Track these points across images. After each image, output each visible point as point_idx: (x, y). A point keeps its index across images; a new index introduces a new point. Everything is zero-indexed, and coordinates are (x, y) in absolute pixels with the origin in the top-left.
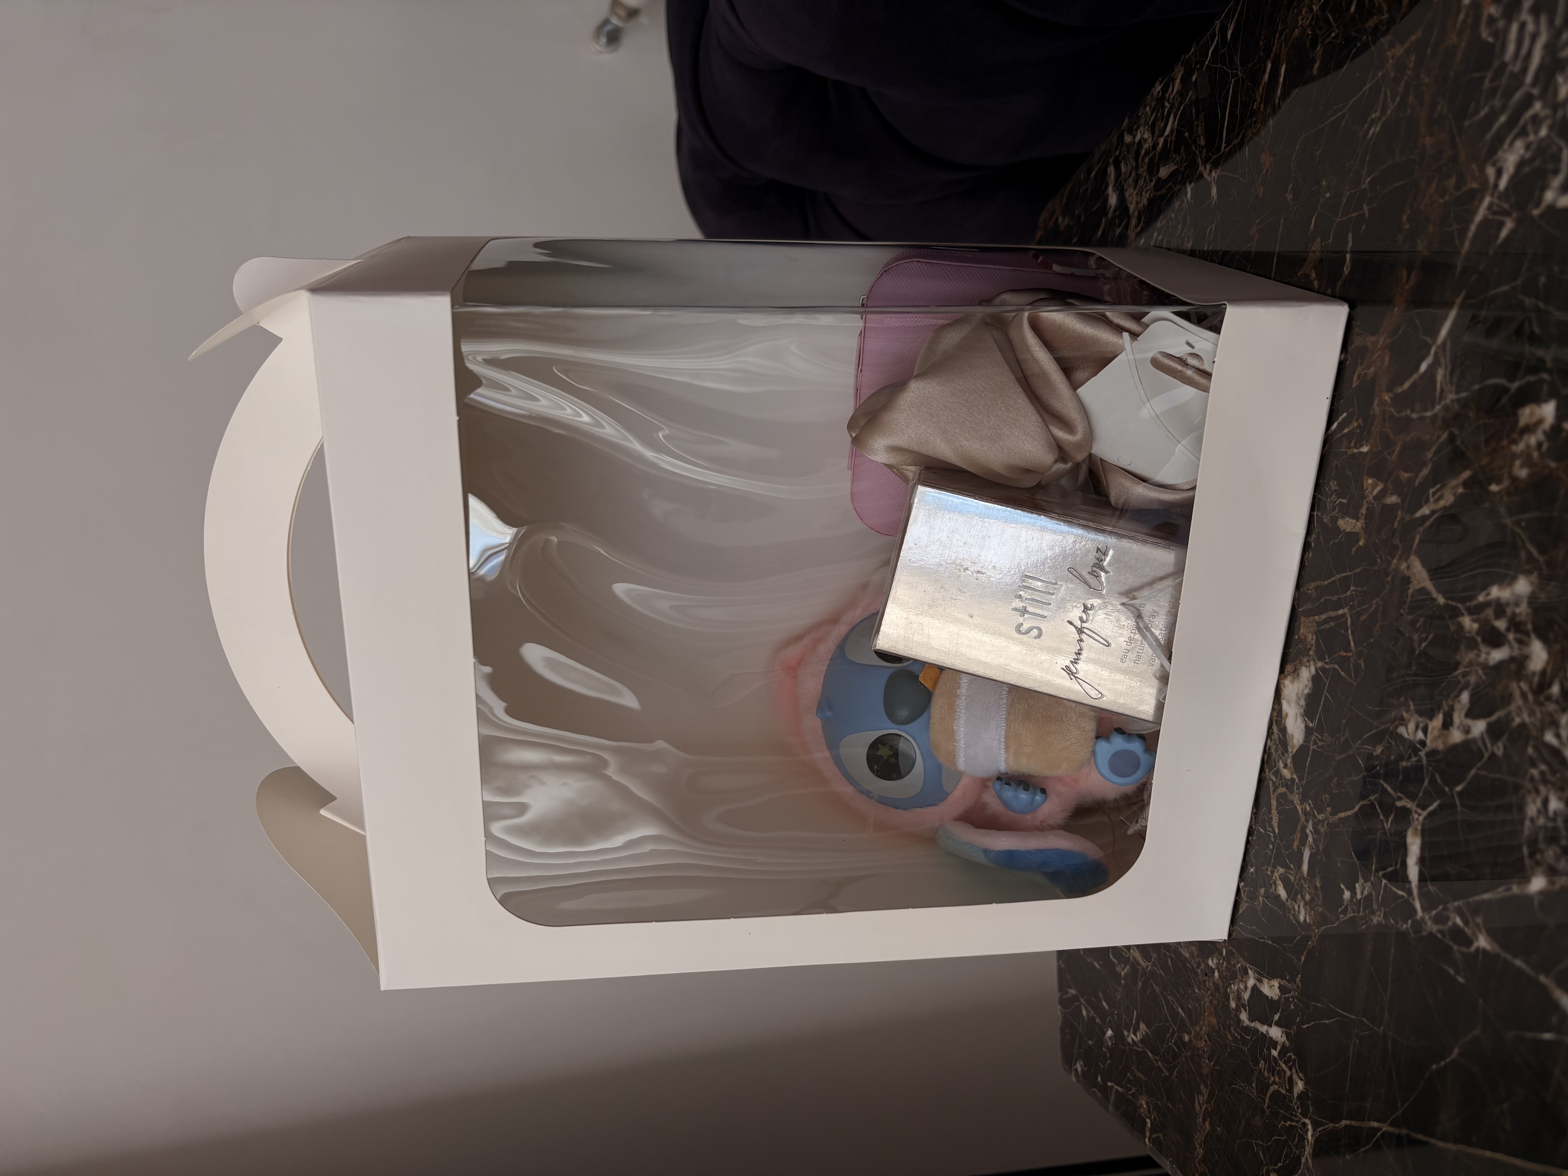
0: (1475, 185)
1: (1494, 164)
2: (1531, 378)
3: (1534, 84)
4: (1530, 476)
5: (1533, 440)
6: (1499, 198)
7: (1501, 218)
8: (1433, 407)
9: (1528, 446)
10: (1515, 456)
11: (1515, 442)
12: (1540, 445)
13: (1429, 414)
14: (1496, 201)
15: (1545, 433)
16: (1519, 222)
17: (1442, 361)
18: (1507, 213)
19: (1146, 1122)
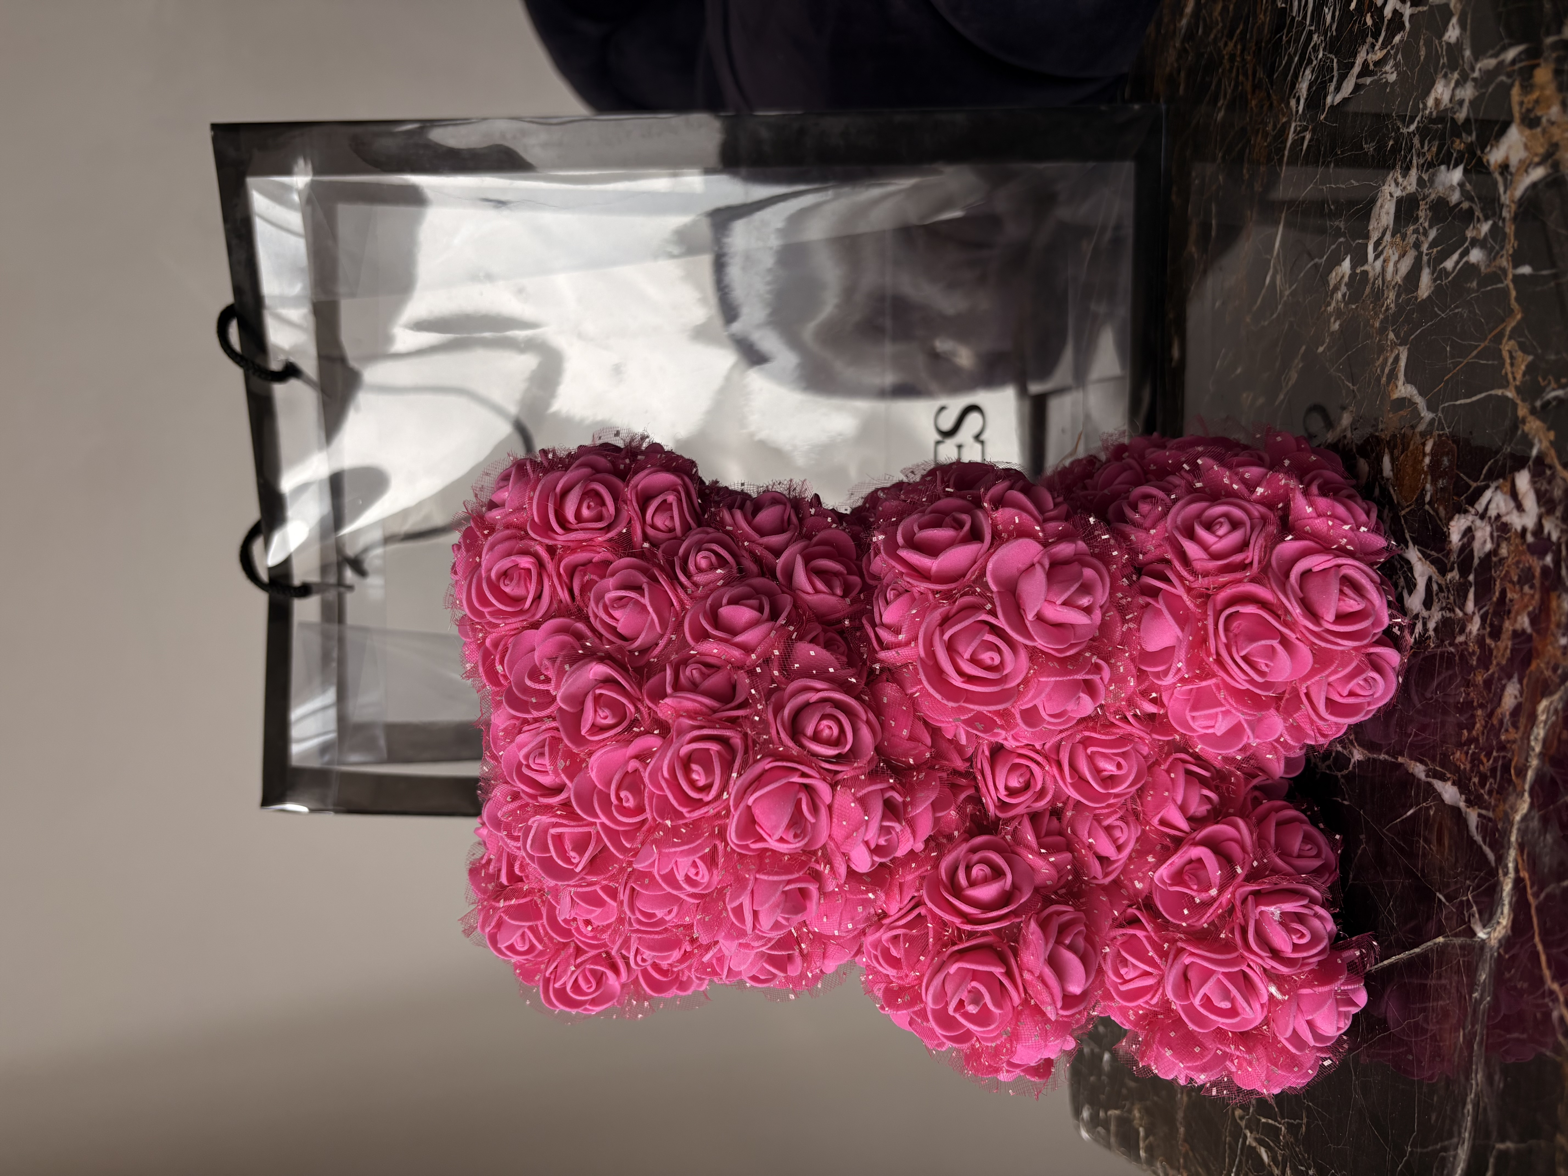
0: (1284, 120)
1: (1294, 97)
2: (1333, 247)
3: (1311, 25)
4: (1340, 325)
5: (1339, 295)
6: (1300, 120)
7: (1302, 135)
8: (1277, 308)
9: (1337, 302)
10: (1330, 315)
11: (1329, 304)
12: (1344, 296)
13: (1275, 316)
14: (1299, 123)
15: (1346, 285)
16: (1314, 131)
17: (1279, 268)
18: (1305, 129)
19: (1138, 1133)
